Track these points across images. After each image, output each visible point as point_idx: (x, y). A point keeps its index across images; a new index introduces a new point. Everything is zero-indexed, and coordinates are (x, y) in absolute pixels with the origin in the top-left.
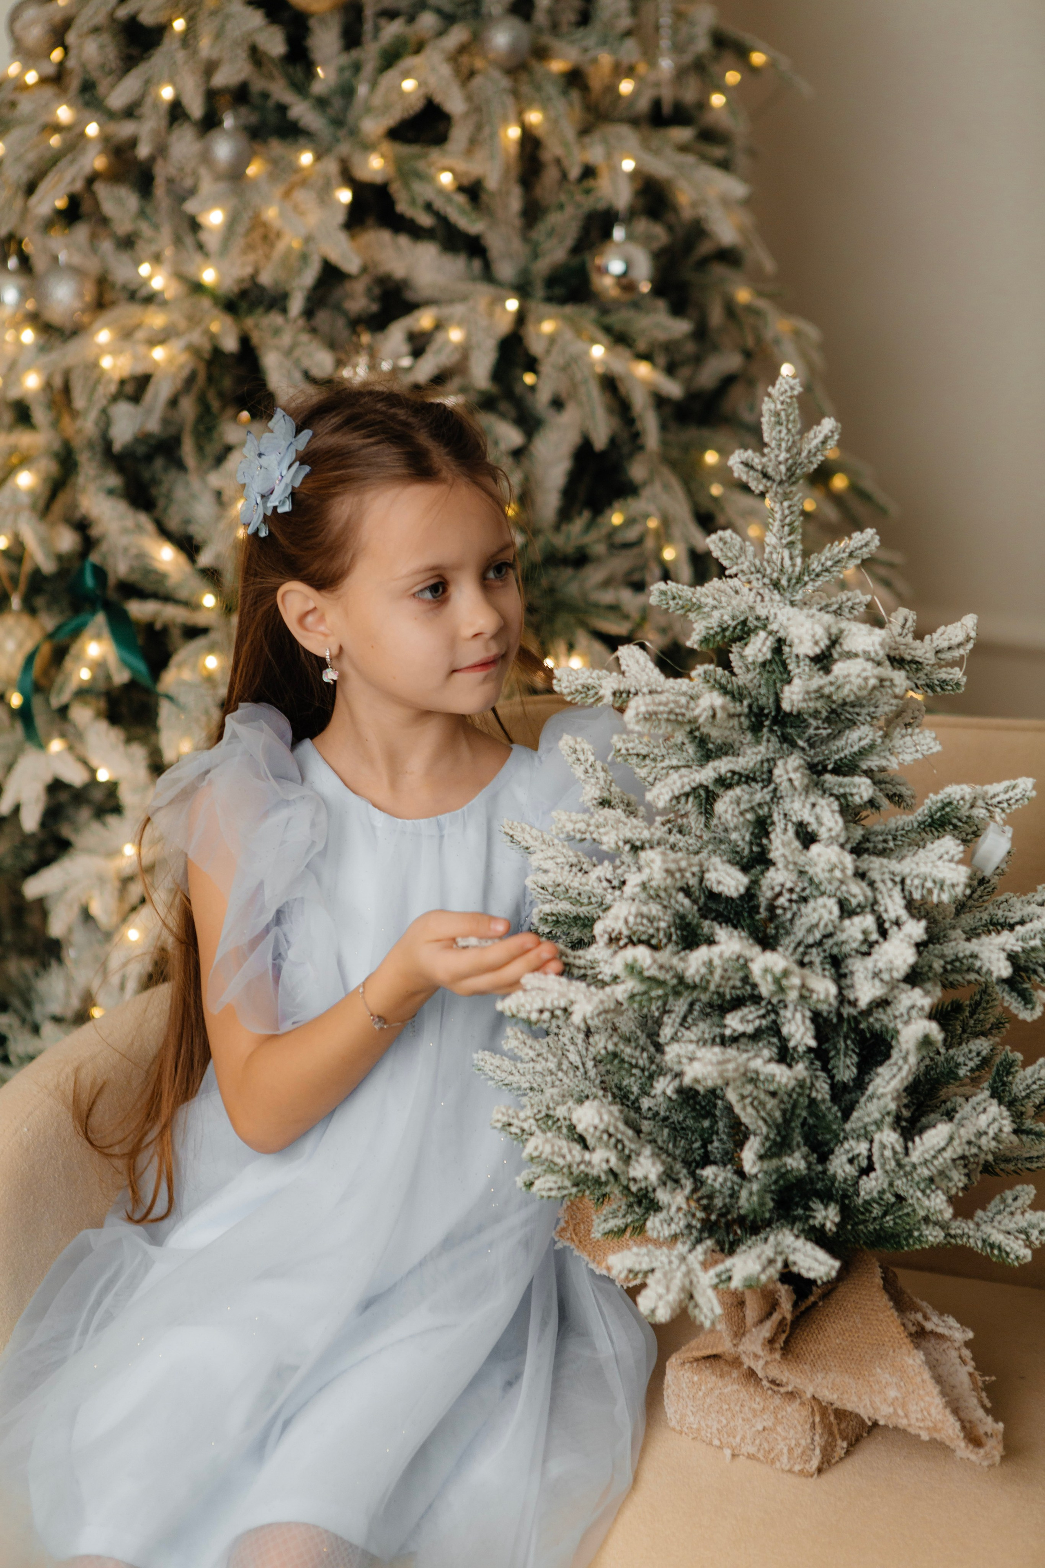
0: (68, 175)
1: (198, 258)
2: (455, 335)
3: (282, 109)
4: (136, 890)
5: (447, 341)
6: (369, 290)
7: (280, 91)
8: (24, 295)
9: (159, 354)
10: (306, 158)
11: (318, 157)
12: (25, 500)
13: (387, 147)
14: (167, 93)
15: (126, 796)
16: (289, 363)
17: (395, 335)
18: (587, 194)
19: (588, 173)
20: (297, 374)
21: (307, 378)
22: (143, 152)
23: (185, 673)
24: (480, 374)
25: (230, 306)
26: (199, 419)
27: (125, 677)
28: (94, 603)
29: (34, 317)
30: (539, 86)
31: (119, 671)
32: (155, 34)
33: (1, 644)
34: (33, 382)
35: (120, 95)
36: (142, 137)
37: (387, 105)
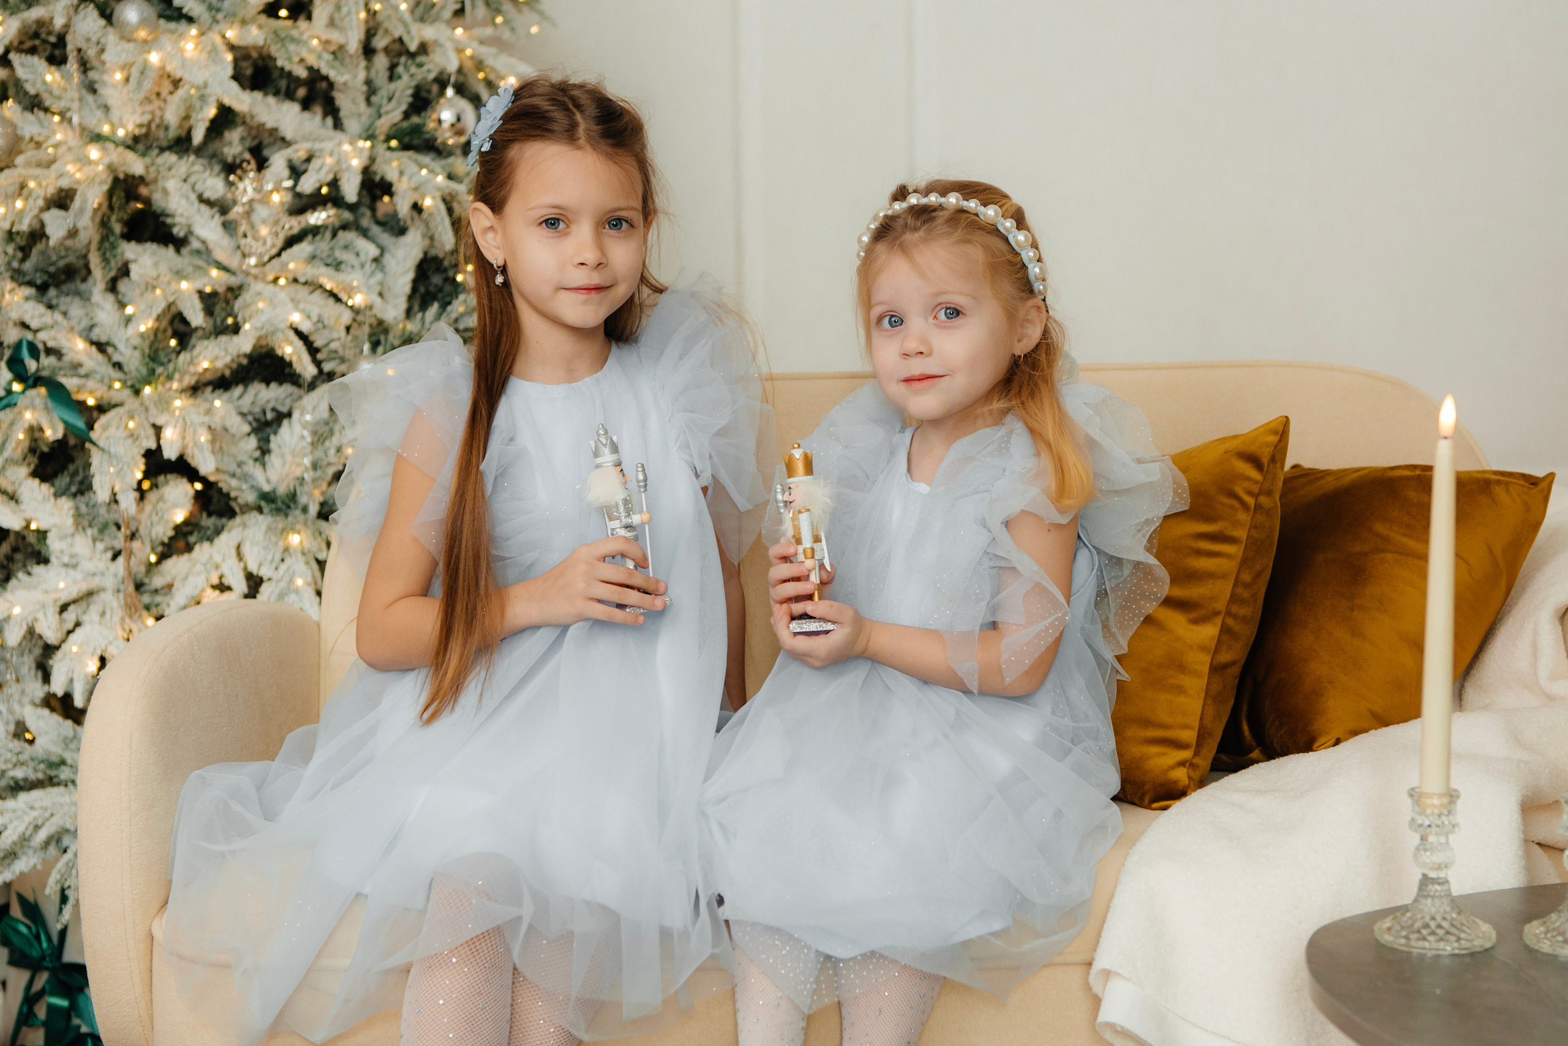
1: (99, 114)
2: (329, 161)
4: (71, 616)
5: (321, 166)
6: (242, 139)
9: (78, 175)
10: (193, 32)
11: (202, 33)
13: (263, 19)
15: (54, 544)
16: (186, 187)
17: (278, 162)
18: (420, 65)
19: (423, 49)
20: (193, 197)
21: (202, 200)
22: (59, 22)
23: (112, 430)
24: (351, 190)
25: (129, 147)
26: (104, 239)
27: (59, 435)
28: (23, 381)
31: (53, 429)
36: (56, 13)
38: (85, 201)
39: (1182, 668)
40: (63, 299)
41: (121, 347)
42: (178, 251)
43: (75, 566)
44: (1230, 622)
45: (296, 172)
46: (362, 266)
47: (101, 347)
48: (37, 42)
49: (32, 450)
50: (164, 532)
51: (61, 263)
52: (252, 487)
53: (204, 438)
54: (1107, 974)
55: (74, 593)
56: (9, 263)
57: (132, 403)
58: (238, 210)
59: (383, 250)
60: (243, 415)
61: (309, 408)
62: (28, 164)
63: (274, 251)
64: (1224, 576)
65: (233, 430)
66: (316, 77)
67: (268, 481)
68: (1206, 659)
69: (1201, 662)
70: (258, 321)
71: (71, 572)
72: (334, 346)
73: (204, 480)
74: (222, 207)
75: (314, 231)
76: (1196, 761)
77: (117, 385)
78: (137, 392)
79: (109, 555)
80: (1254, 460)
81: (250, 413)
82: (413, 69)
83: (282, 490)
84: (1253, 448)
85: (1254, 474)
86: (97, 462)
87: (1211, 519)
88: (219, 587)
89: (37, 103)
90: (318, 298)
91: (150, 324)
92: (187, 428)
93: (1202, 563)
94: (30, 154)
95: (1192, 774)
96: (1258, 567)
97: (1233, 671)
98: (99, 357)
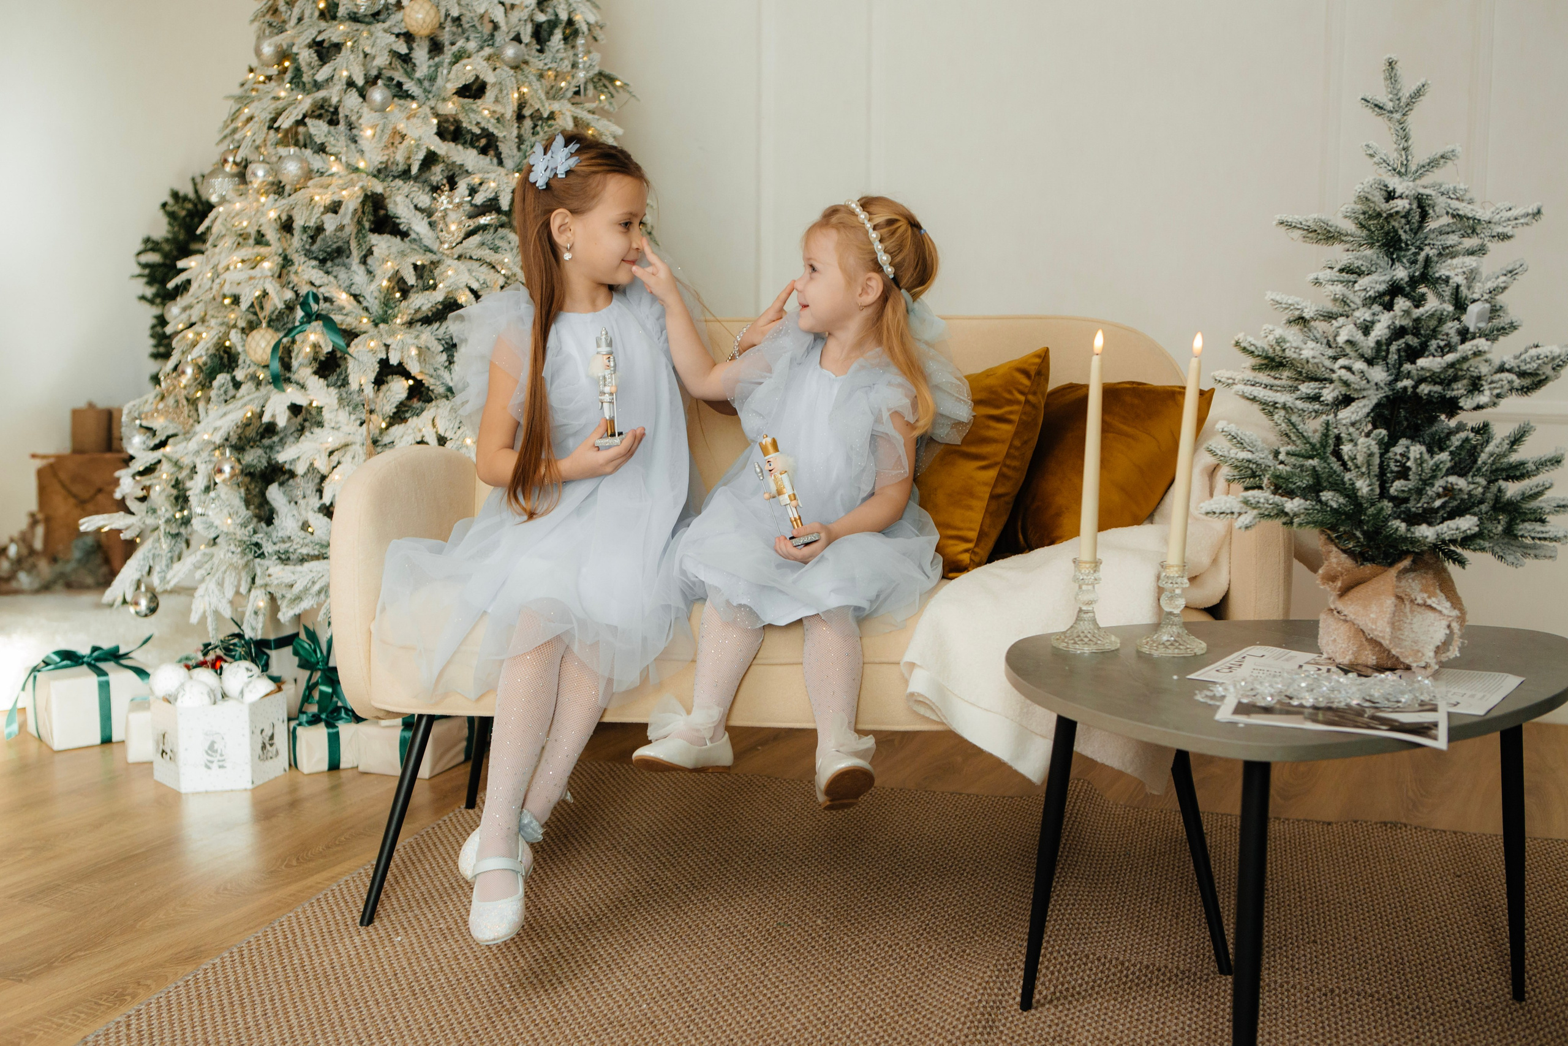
0: (295, 112)
1: (357, 155)
2: (493, 185)
3: (400, 85)
4: (335, 458)
5: (487, 188)
6: (442, 171)
7: (399, 76)
8: (267, 173)
9: (344, 193)
10: (414, 105)
11: (420, 106)
12: (270, 274)
13: (455, 98)
14: (345, 74)
15: (326, 415)
16: (408, 200)
17: (463, 186)
19: (552, 116)
20: (412, 206)
21: (416, 207)
22: (334, 100)
23: (360, 348)
25: (374, 176)
26: (359, 231)
27: (330, 349)
28: (309, 317)
29: (273, 184)
30: (527, 77)
31: (327, 346)
32: (338, 47)
33: (258, 344)
34: (273, 215)
35: (321, 76)
36: (333, 94)
37: (458, 78)
38: (347, 208)
39: (972, 495)
40: (335, 268)
41: (368, 297)
42: (402, 240)
43: (338, 429)
44: (1005, 470)
45: (473, 191)
46: (512, 249)
47: (356, 297)
48: (323, 111)
49: (315, 359)
50: (390, 409)
51: (334, 246)
52: (442, 384)
53: (414, 352)
54: (912, 665)
55: (337, 445)
56: (304, 247)
57: (373, 331)
58: (438, 214)
60: (439, 340)
62: (316, 186)
63: (459, 240)
64: (1003, 442)
65: (433, 349)
66: (487, 133)
68: (988, 490)
69: (985, 492)
70: (447, 283)
71: (336, 432)
73: (414, 378)
74: (428, 213)
75: (484, 228)
76: (976, 550)
77: (365, 320)
78: (376, 325)
79: (358, 422)
80: (1025, 373)
81: (443, 339)
82: (546, 129)
84: (1026, 366)
85: (1026, 382)
86: (351, 366)
87: (998, 407)
88: (421, 442)
89: (322, 149)
90: (484, 268)
91: (385, 283)
92: (403, 348)
93: (990, 433)
94: (317, 180)
95: (973, 557)
96: (1025, 438)
97: (1007, 499)
98: (355, 303)
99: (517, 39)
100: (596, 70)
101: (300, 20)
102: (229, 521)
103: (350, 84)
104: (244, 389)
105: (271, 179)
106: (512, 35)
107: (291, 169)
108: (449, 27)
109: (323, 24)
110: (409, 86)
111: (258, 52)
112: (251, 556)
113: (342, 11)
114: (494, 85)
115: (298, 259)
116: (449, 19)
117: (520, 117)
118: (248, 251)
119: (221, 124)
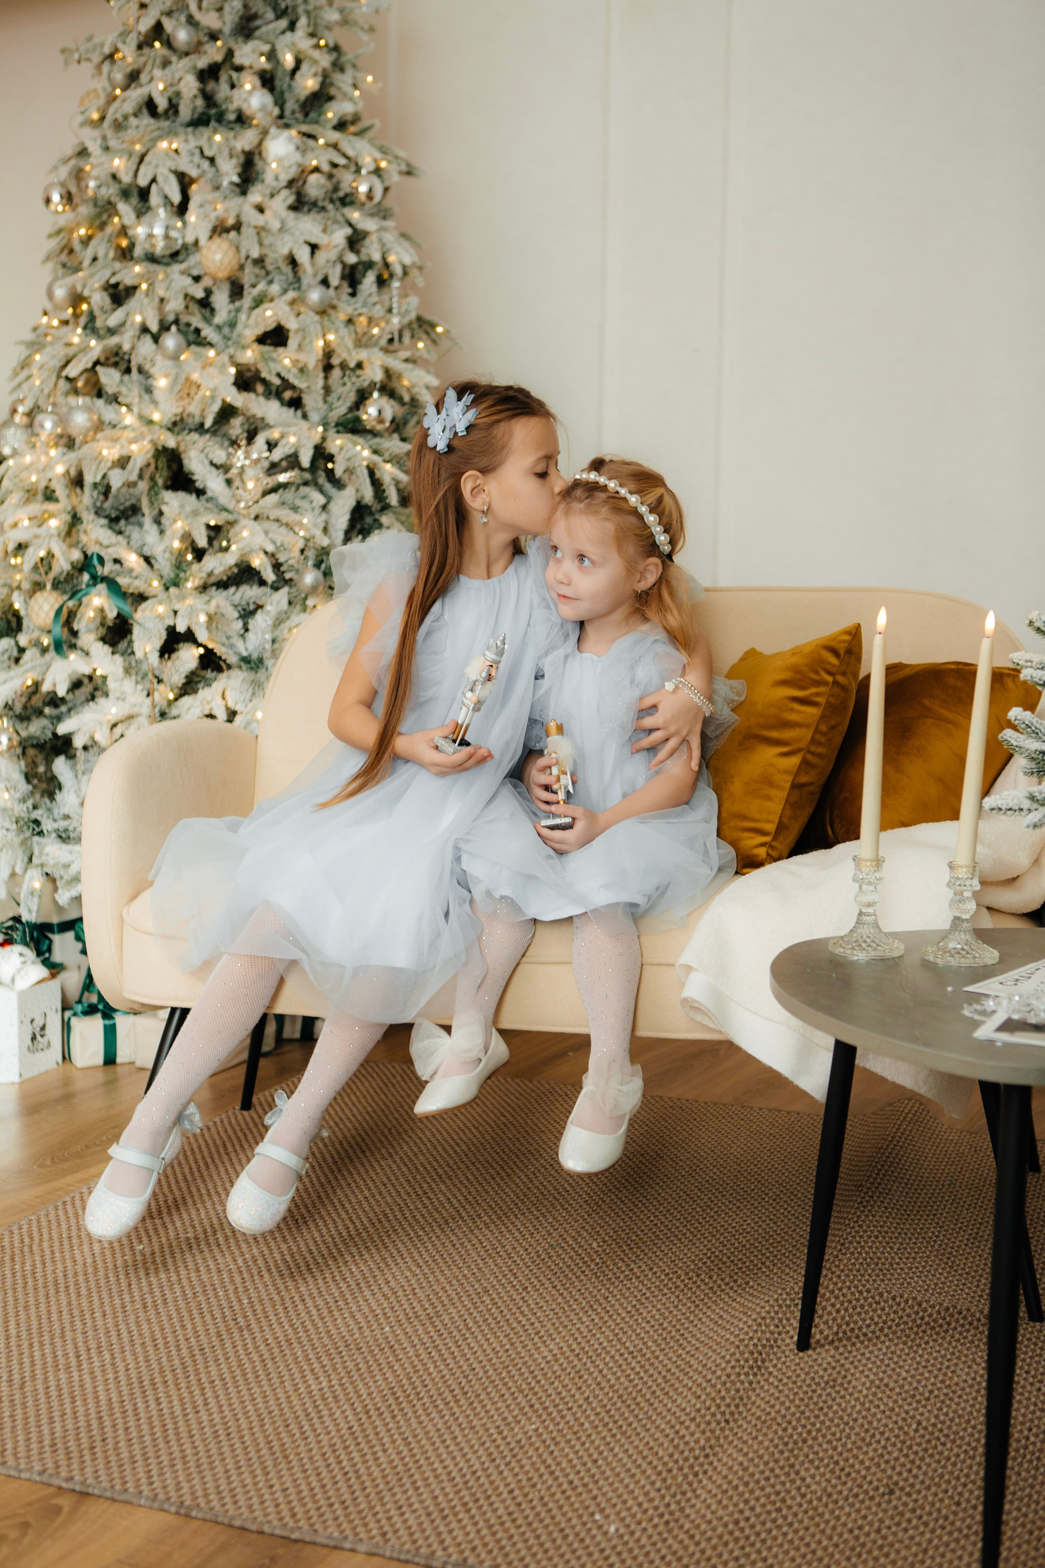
0: (84, 360)
1: (152, 407)
2: (292, 439)
3: (197, 331)
4: (118, 731)
5: (288, 443)
6: (242, 424)
7: (196, 321)
8: (56, 425)
9: (134, 447)
10: (212, 353)
11: (218, 354)
12: (55, 532)
13: (255, 346)
14: (138, 319)
15: (111, 684)
16: (203, 456)
17: (260, 440)
18: (358, 377)
19: (359, 365)
20: (207, 462)
21: (212, 463)
22: (126, 347)
23: (147, 613)
24: (305, 460)
25: (169, 429)
26: (151, 488)
27: (115, 614)
28: (95, 579)
29: (61, 436)
30: (333, 323)
31: (111, 610)
32: (132, 290)
33: (41, 607)
34: (60, 469)
35: (113, 320)
36: (125, 341)
37: (257, 325)
38: (135, 463)
39: (771, 784)
40: (130, 528)
41: (159, 559)
42: (198, 497)
43: (124, 700)
44: (809, 757)
45: (271, 445)
46: (313, 510)
47: (147, 560)
48: (117, 359)
49: (102, 624)
50: (178, 679)
51: (128, 504)
52: (235, 653)
53: (203, 618)
54: (689, 969)
55: (120, 717)
56: (95, 503)
57: (162, 595)
58: (234, 471)
59: (329, 499)
60: (235, 606)
61: (275, 603)
62: (106, 439)
63: (256, 498)
64: (808, 726)
65: (228, 616)
66: (286, 384)
67: (246, 649)
68: (790, 778)
69: (786, 781)
70: (241, 545)
71: (120, 703)
72: (291, 562)
73: (205, 647)
74: (224, 468)
75: (284, 486)
76: (774, 844)
77: (155, 583)
78: (167, 589)
79: (145, 693)
80: (834, 651)
81: (239, 605)
82: (354, 379)
83: (255, 656)
84: (834, 644)
85: (834, 661)
86: (137, 633)
87: (802, 688)
88: (211, 716)
89: (115, 399)
90: (283, 530)
91: (176, 544)
92: (193, 613)
93: (794, 717)
94: (108, 432)
95: (771, 852)
96: (833, 722)
97: (811, 788)
98: (145, 565)
99: (325, 282)
100: (413, 316)
101: (95, 259)
102: (6, 796)
103: (145, 330)
104: (27, 656)
105: (59, 430)
106: (320, 277)
107: (80, 420)
108: (249, 268)
109: (117, 265)
110: (208, 332)
111: (50, 295)
112: (28, 834)
113: (138, 252)
114: (297, 331)
115: (88, 517)
116: (249, 261)
117: (328, 368)
118: (36, 507)
119: (8, 372)
